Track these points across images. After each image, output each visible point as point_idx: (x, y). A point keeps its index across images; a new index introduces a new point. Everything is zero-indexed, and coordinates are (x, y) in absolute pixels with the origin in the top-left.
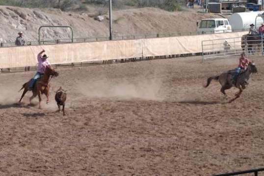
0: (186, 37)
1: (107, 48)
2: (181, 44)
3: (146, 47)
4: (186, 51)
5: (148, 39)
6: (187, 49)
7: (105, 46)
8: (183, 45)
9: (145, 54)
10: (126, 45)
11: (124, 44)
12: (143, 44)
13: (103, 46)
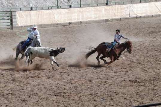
1: (105, 11)
3: (132, 10)
7: (104, 9)
9: (131, 15)
10: (118, 9)
11: (117, 8)
12: (130, 7)
13: (102, 10)
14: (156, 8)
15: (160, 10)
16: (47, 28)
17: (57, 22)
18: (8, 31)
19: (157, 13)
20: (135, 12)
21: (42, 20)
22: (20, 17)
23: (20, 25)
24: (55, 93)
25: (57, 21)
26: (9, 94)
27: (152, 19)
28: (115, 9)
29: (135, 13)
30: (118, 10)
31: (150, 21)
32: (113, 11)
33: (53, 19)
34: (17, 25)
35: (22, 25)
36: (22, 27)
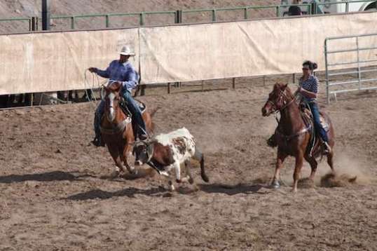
0: (268, 23)
1: (35, 55)
2: (253, 45)
3: (152, 54)
4: (267, 64)
5: (157, 29)
6: (272, 61)
7: (30, 48)
8: (259, 48)
9: (146, 77)
10: (91, 48)
11: (86, 43)
12: (143, 43)
13: (24, 49)
14: (250, 48)
15: (264, 58)
19: (254, 68)
20: (164, 65)
27: (231, 94)
28: (80, 50)
29: (163, 70)
30: (90, 55)
31: (231, 106)
32: (71, 55)
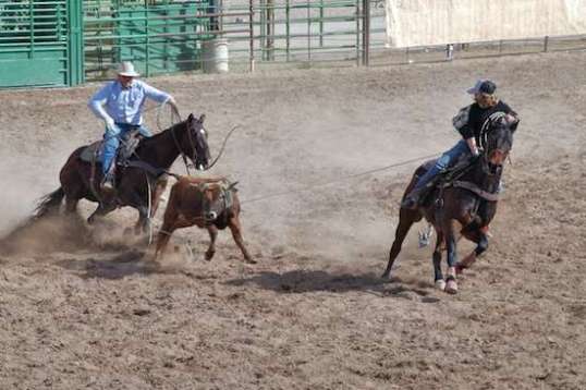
16: (524, 58)
17: (578, 28)
18: (343, 72)
21: (503, 21)
22: (401, 6)
23: (400, 44)
24: (384, 362)
25: (574, 24)
26: (180, 360)
33: (559, 14)
34: (387, 46)
35: (410, 44)
36: (408, 52)
